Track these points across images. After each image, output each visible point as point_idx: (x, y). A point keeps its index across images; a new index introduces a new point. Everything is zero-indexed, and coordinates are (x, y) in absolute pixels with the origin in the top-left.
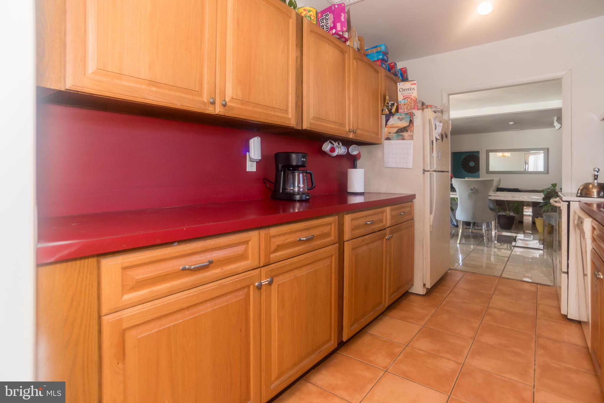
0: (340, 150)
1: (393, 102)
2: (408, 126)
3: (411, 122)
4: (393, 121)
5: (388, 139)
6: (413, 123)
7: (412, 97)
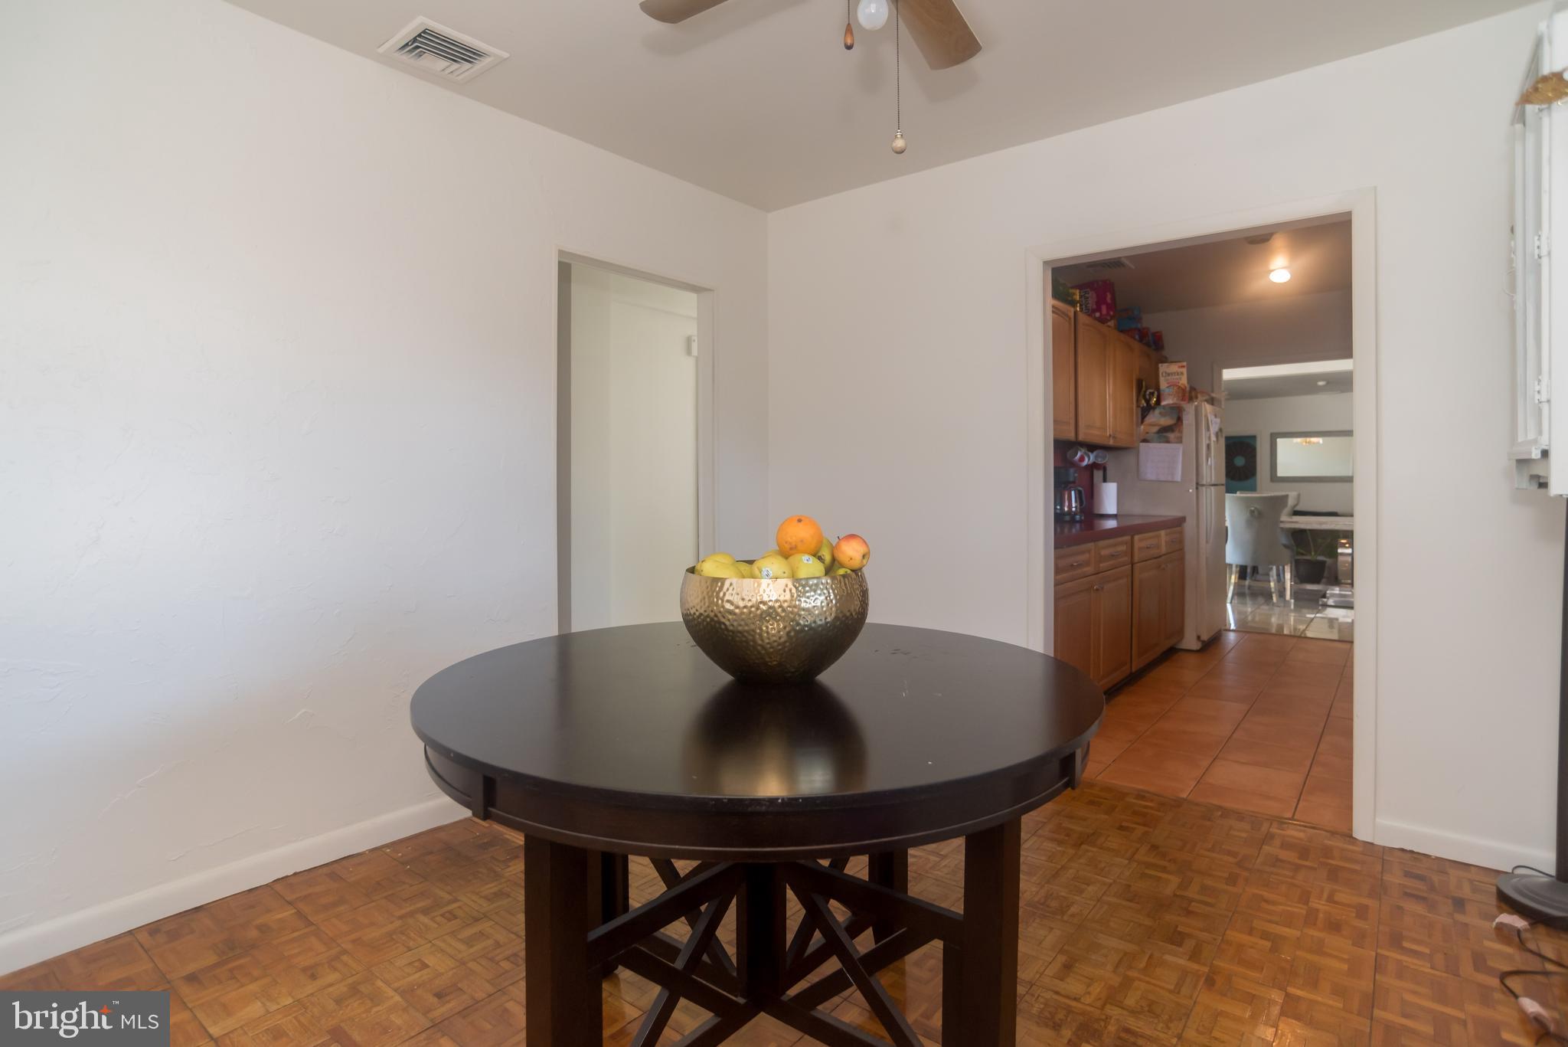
0: (1090, 459)
1: (1151, 391)
2: (1175, 424)
3: (1179, 419)
4: (1151, 418)
5: (1145, 441)
6: (1182, 422)
7: (1180, 385)
